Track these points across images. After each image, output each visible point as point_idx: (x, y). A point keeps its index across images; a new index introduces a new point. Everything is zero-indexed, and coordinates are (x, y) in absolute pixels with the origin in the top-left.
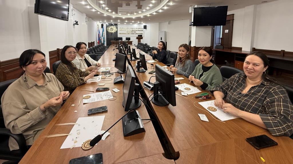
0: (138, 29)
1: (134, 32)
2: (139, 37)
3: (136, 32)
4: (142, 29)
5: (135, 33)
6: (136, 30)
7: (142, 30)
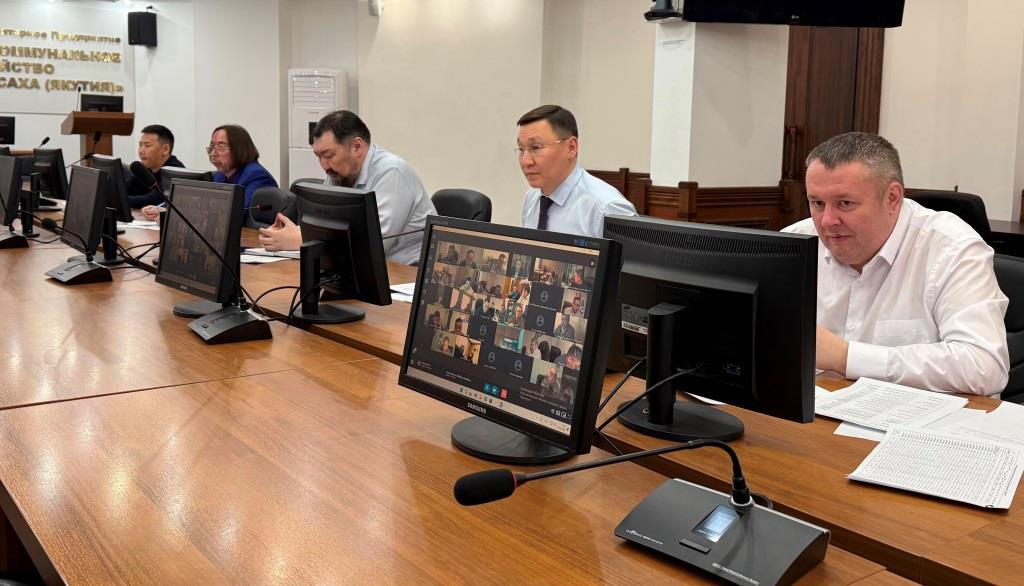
0: (71, 47)
1: (38, 69)
2: (94, 114)
3: (50, 69)
4: (112, 48)
5: (42, 78)
6: (53, 54)
7: (116, 59)
